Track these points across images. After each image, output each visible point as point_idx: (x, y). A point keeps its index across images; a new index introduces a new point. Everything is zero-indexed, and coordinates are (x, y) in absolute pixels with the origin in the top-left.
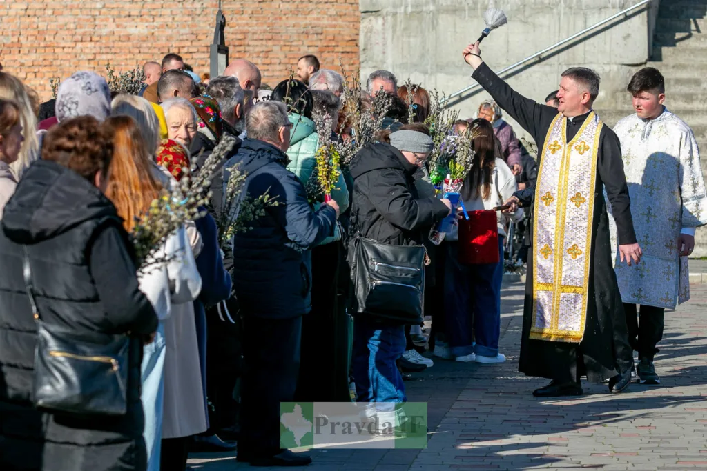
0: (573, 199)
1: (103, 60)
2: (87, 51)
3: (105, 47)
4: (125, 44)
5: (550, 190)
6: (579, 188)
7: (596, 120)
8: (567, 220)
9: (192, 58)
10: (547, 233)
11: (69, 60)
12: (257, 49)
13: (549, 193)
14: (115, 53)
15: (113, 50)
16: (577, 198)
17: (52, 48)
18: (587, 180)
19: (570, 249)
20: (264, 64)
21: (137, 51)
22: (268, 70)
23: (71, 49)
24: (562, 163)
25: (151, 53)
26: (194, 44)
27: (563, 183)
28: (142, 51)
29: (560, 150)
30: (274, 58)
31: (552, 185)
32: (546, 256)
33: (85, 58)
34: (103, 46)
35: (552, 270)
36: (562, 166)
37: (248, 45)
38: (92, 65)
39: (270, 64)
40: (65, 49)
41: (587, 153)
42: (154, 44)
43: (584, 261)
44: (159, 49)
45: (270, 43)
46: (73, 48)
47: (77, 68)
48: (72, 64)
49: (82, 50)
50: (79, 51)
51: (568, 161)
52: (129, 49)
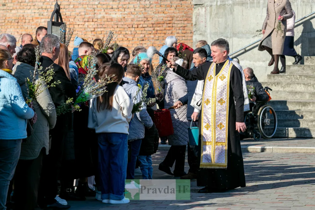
0: (219, 101)
1: (99, 31)
2: (90, 26)
3: (100, 25)
4: (109, 23)
5: (208, 98)
6: (222, 96)
7: (229, 64)
8: (217, 111)
9: (145, 30)
10: (207, 118)
11: (81, 31)
12: (179, 25)
13: (208, 100)
14: (105, 28)
15: (104, 26)
16: (221, 101)
17: (73, 25)
18: (225, 92)
19: (219, 125)
20: (182, 33)
21: (116, 26)
22: (184, 36)
23: (82, 25)
24: (214, 85)
25: (123, 28)
26: (145, 22)
27: (214, 94)
28: (118, 27)
29: (213, 79)
30: (188, 30)
31: (209, 95)
32: (207, 129)
33: (89, 30)
34: (99, 24)
35: (211, 135)
36: (214, 86)
37: (174, 23)
38: (93, 34)
39: (186, 33)
40: (79, 26)
41: (225, 80)
42: (125, 23)
43: (225, 130)
44: (128, 26)
45: (186, 22)
46: (83, 25)
47: (85, 35)
48: (83, 33)
49: (88, 26)
50: (87, 27)
51: (216, 84)
52: (112, 25)
